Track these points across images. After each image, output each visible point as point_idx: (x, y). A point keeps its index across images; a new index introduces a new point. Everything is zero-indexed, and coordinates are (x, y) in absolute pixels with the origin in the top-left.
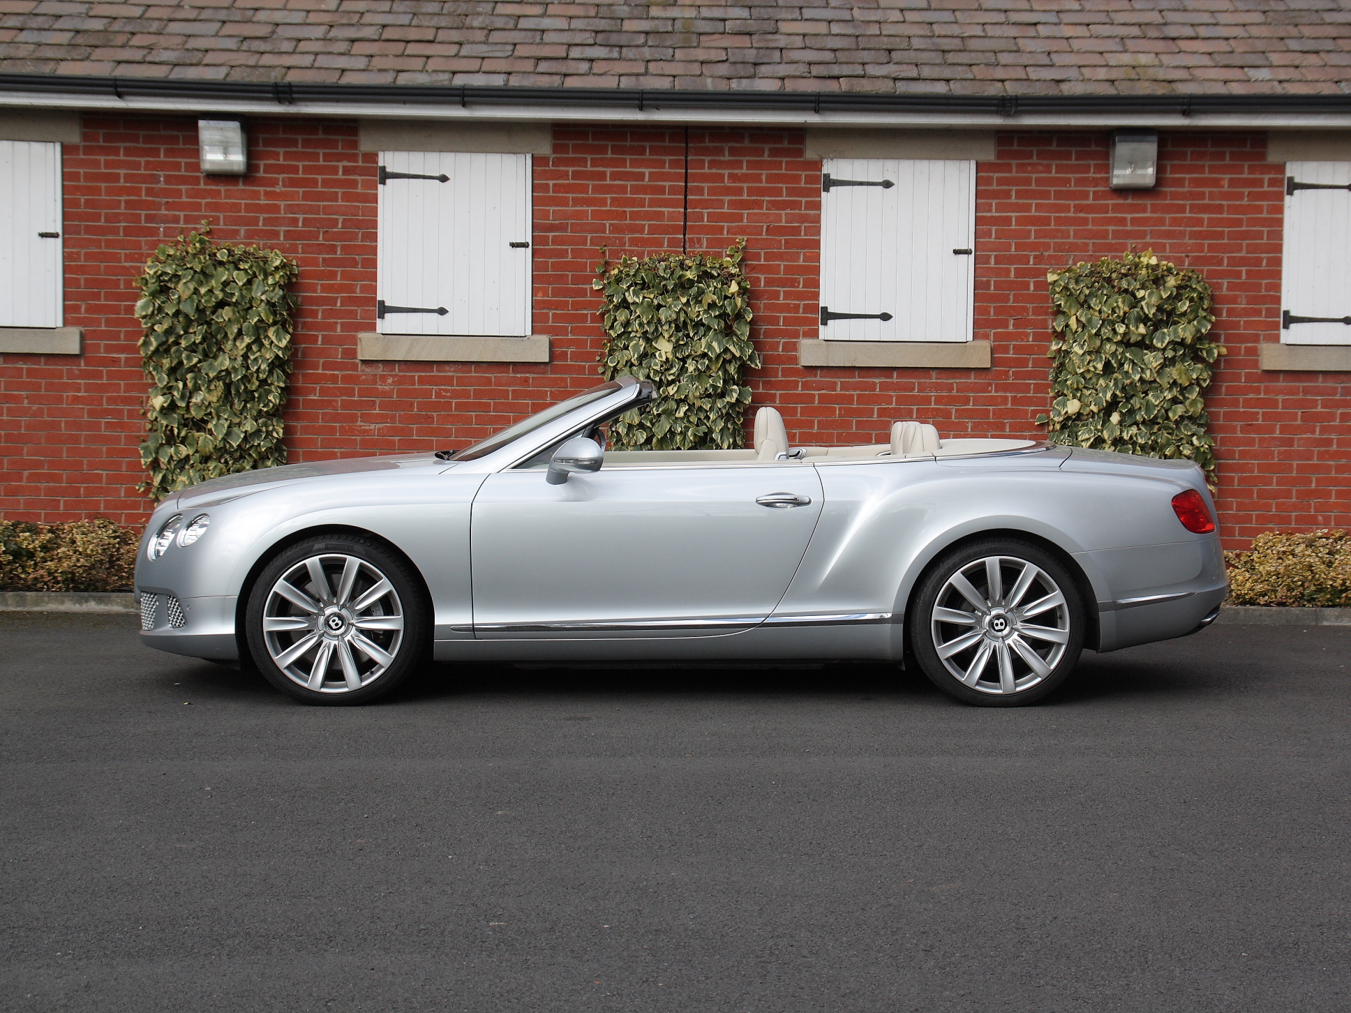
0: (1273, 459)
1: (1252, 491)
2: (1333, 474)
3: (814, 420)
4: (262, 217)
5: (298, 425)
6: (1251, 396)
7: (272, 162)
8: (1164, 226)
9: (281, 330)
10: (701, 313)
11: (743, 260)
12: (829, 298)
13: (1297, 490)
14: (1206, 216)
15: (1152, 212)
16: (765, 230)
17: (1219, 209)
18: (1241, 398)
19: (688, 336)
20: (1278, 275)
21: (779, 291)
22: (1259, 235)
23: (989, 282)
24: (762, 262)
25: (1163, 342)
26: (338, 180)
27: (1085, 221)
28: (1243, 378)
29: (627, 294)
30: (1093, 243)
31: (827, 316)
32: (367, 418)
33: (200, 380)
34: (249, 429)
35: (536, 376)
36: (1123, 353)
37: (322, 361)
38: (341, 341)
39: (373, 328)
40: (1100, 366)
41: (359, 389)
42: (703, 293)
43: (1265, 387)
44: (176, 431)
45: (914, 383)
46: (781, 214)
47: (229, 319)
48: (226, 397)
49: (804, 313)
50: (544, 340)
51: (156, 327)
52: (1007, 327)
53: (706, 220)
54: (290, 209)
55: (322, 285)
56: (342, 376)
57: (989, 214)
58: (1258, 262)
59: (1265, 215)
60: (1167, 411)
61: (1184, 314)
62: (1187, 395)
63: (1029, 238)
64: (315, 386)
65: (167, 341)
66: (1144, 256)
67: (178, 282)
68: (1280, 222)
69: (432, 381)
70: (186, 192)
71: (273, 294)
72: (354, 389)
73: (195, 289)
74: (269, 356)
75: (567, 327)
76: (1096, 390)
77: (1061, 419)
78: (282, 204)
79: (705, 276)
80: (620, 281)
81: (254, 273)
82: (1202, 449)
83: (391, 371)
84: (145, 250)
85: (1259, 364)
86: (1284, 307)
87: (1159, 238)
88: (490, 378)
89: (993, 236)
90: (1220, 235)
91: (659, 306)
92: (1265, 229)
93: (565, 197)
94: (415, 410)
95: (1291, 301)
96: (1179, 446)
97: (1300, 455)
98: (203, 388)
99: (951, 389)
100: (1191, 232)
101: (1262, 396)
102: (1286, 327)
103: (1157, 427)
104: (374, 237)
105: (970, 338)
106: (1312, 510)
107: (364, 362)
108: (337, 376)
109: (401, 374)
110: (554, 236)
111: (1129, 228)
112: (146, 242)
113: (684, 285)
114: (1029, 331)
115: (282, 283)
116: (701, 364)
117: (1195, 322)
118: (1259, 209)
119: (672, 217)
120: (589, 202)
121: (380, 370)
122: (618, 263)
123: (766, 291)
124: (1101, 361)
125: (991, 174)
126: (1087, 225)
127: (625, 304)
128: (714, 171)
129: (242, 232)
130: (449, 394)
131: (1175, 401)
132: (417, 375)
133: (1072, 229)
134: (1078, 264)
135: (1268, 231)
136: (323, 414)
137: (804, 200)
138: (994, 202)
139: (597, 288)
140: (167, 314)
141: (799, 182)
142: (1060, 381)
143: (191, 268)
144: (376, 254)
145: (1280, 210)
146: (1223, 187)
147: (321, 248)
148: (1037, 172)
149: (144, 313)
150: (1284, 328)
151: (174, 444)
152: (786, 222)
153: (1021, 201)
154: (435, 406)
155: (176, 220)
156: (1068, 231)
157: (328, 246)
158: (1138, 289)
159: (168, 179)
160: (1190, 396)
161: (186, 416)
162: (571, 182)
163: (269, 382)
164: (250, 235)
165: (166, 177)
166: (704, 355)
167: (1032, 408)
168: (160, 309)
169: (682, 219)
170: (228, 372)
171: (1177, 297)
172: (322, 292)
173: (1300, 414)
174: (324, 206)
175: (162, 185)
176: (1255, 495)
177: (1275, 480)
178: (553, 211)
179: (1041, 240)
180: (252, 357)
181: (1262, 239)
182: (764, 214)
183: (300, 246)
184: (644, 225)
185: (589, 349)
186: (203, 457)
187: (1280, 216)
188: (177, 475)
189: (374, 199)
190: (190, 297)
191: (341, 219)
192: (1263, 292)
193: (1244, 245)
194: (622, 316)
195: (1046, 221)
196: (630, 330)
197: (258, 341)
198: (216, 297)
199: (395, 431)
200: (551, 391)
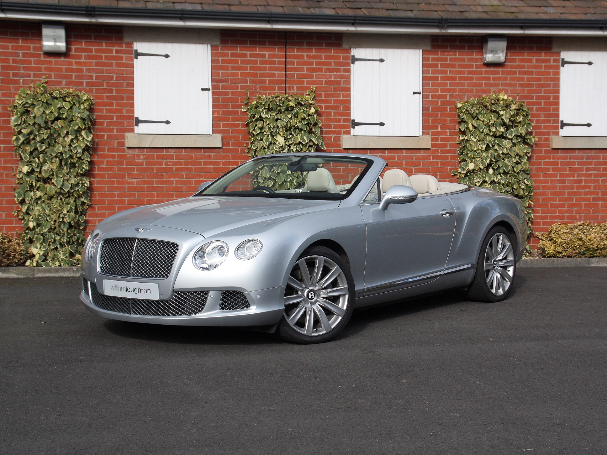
0: (557, 189)
1: (548, 204)
2: (583, 196)
3: (349, 175)
4: (74, 74)
5: (96, 180)
6: (547, 160)
7: (79, 47)
8: (507, 81)
9: (88, 132)
10: (298, 123)
11: (314, 97)
12: (355, 115)
13: (567, 204)
14: (526, 76)
15: (502, 74)
16: (324, 82)
17: (532, 73)
18: (542, 161)
19: (291, 134)
20: (557, 104)
21: (331, 112)
22: (549, 85)
23: (429, 107)
24: (323, 98)
25: (511, 135)
26: (113, 56)
27: (472, 79)
28: (543, 152)
29: (262, 113)
30: (476, 89)
31: (355, 124)
32: (130, 176)
33: (47, 157)
34: (73, 182)
35: (215, 154)
36: (494, 141)
37: (107, 147)
38: (116, 137)
39: (132, 131)
40: (484, 147)
41: (126, 162)
42: (298, 113)
43: (553, 156)
44: (34, 184)
45: (395, 156)
46: (331, 75)
47: (62, 127)
48: (60, 167)
49: (343, 122)
50: (219, 137)
51: (22, 131)
52: (437, 129)
53: (296, 77)
54: (89, 70)
55: (106, 109)
56: (118, 155)
57: (428, 75)
58: (549, 98)
59: (551, 76)
60: (513, 168)
61: (520, 122)
62: (522, 160)
63: (447, 86)
64: (103, 160)
65: (29, 137)
66: (501, 95)
67: (33, 108)
68: (558, 79)
69: (163, 157)
70: (34, 62)
71: (84, 114)
72: (123, 161)
73: (44, 111)
74: (83, 145)
75: (229, 130)
76: (482, 158)
77: (465, 172)
78: (84, 68)
79: (299, 104)
80: (258, 107)
81: (74, 103)
82: (529, 185)
83: (143, 152)
84: (13, 91)
85: (550, 145)
86: (561, 119)
87: (505, 87)
88: (192, 156)
89: (431, 86)
90: (532, 85)
91: (277, 120)
92: (552, 83)
93: (227, 66)
94: (155, 171)
95: (564, 116)
96: (519, 184)
97: (568, 188)
98: (48, 162)
99: (412, 159)
100: (519, 84)
101: (552, 160)
102: (562, 128)
103: (509, 175)
104: (132, 85)
105: (421, 134)
106: (574, 213)
107: (128, 148)
108: (115, 155)
109: (147, 154)
110: (222, 85)
111: (492, 82)
112: (13, 87)
113: (289, 109)
114: (448, 131)
115: (88, 108)
116: (298, 148)
117: (525, 126)
118: (549, 73)
119: (279, 76)
120: (239, 68)
121: (137, 152)
122: (255, 98)
123: (325, 112)
124: (485, 144)
125: (429, 56)
126: (473, 80)
127: (261, 119)
128: (299, 53)
129: (64, 83)
130: (171, 164)
131: (517, 163)
132: (155, 154)
133: (466, 82)
134: (471, 99)
135: (553, 84)
136: (108, 174)
137: (342, 68)
138: (430, 69)
139: (244, 110)
140: (29, 124)
141: (340, 59)
142: (464, 154)
143: (41, 101)
144: (133, 94)
145: (558, 73)
146: (533, 63)
147: (105, 91)
148: (450, 55)
149: (16, 123)
150: (561, 128)
151: (33, 191)
152: (334, 79)
153: (443, 69)
154: (165, 170)
155: (29, 76)
156: (465, 83)
157: (109, 90)
158: (500, 110)
159: (24, 55)
160: (523, 161)
161: (39, 176)
162: (230, 58)
163: (82, 158)
164: (68, 84)
165: (23, 53)
166: (300, 143)
167: (450, 167)
168: (25, 122)
169: (285, 77)
170: (61, 153)
171: (517, 114)
172: (106, 113)
173: (568, 168)
174: (106, 69)
175: (21, 58)
176: (549, 206)
177: (558, 199)
178: (222, 73)
179: (452, 88)
180: (74, 146)
181: (551, 87)
182: (324, 75)
183: (94, 90)
184: (266, 80)
185: (240, 141)
186: (49, 197)
187: (558, 76)
188: (35, 206)
189: (132, 66)
190: (41, 115)
191: (115, 76)
192: (551, 112)
193: (543, 90)
194: (260, 124)
195: (454, 78)
196: (263, 131)
197: (76, 138)
198: (54, 115)
199: (145, 182)
200: (222, 162)
